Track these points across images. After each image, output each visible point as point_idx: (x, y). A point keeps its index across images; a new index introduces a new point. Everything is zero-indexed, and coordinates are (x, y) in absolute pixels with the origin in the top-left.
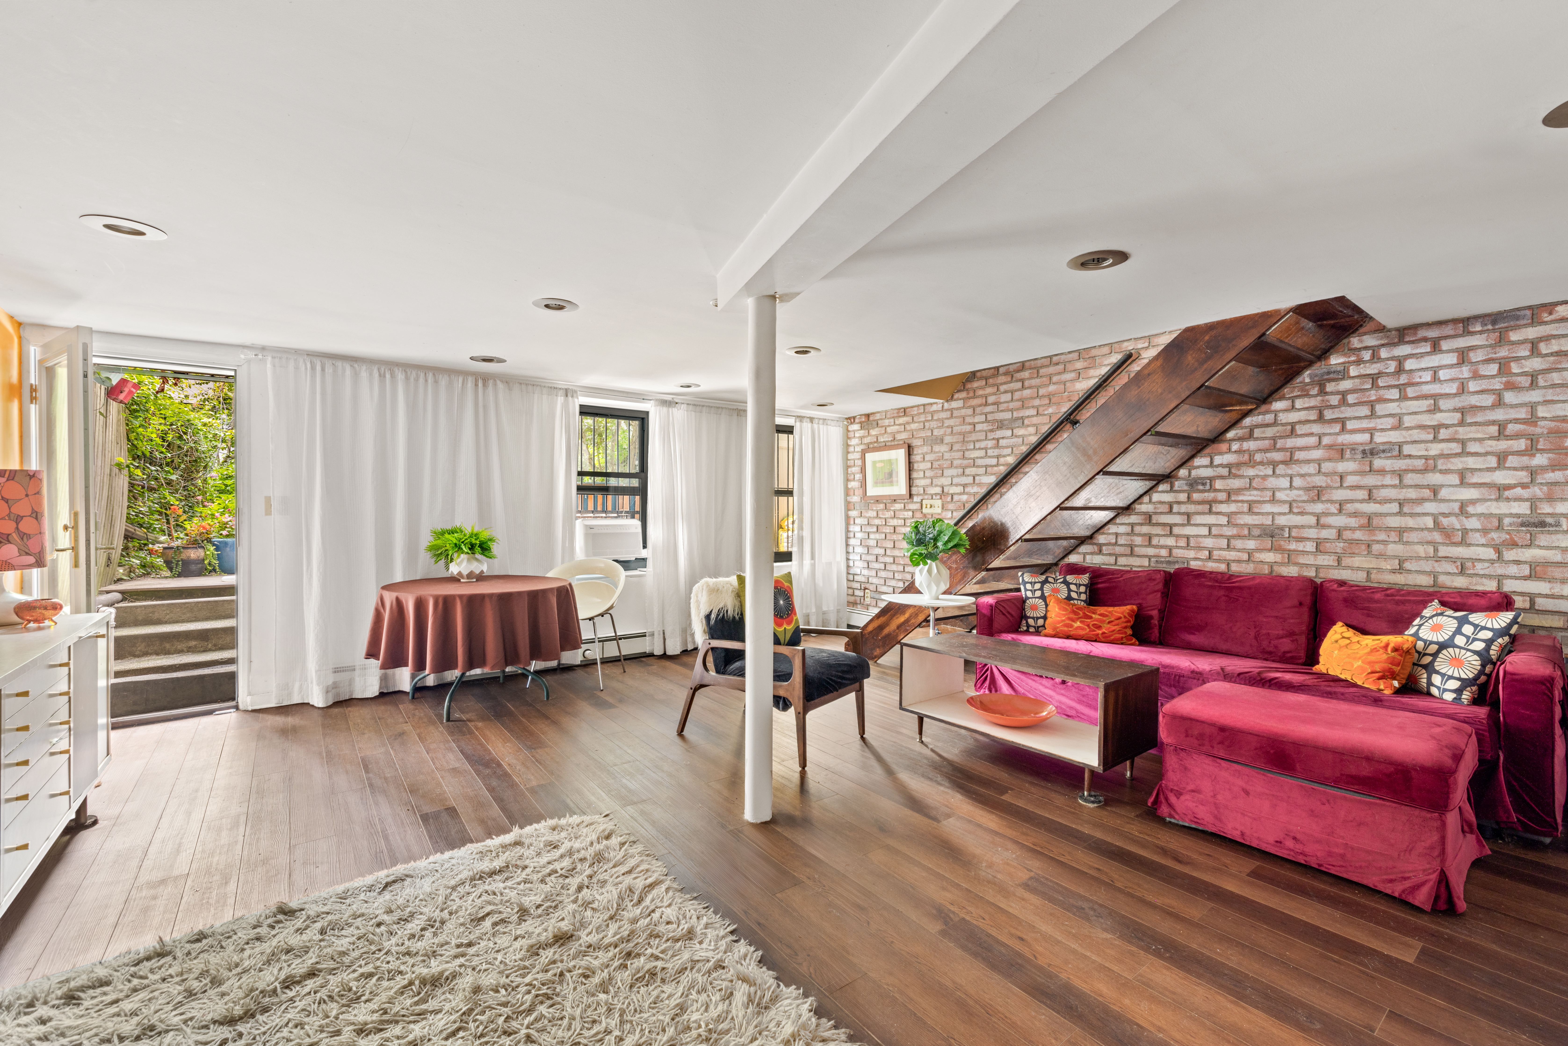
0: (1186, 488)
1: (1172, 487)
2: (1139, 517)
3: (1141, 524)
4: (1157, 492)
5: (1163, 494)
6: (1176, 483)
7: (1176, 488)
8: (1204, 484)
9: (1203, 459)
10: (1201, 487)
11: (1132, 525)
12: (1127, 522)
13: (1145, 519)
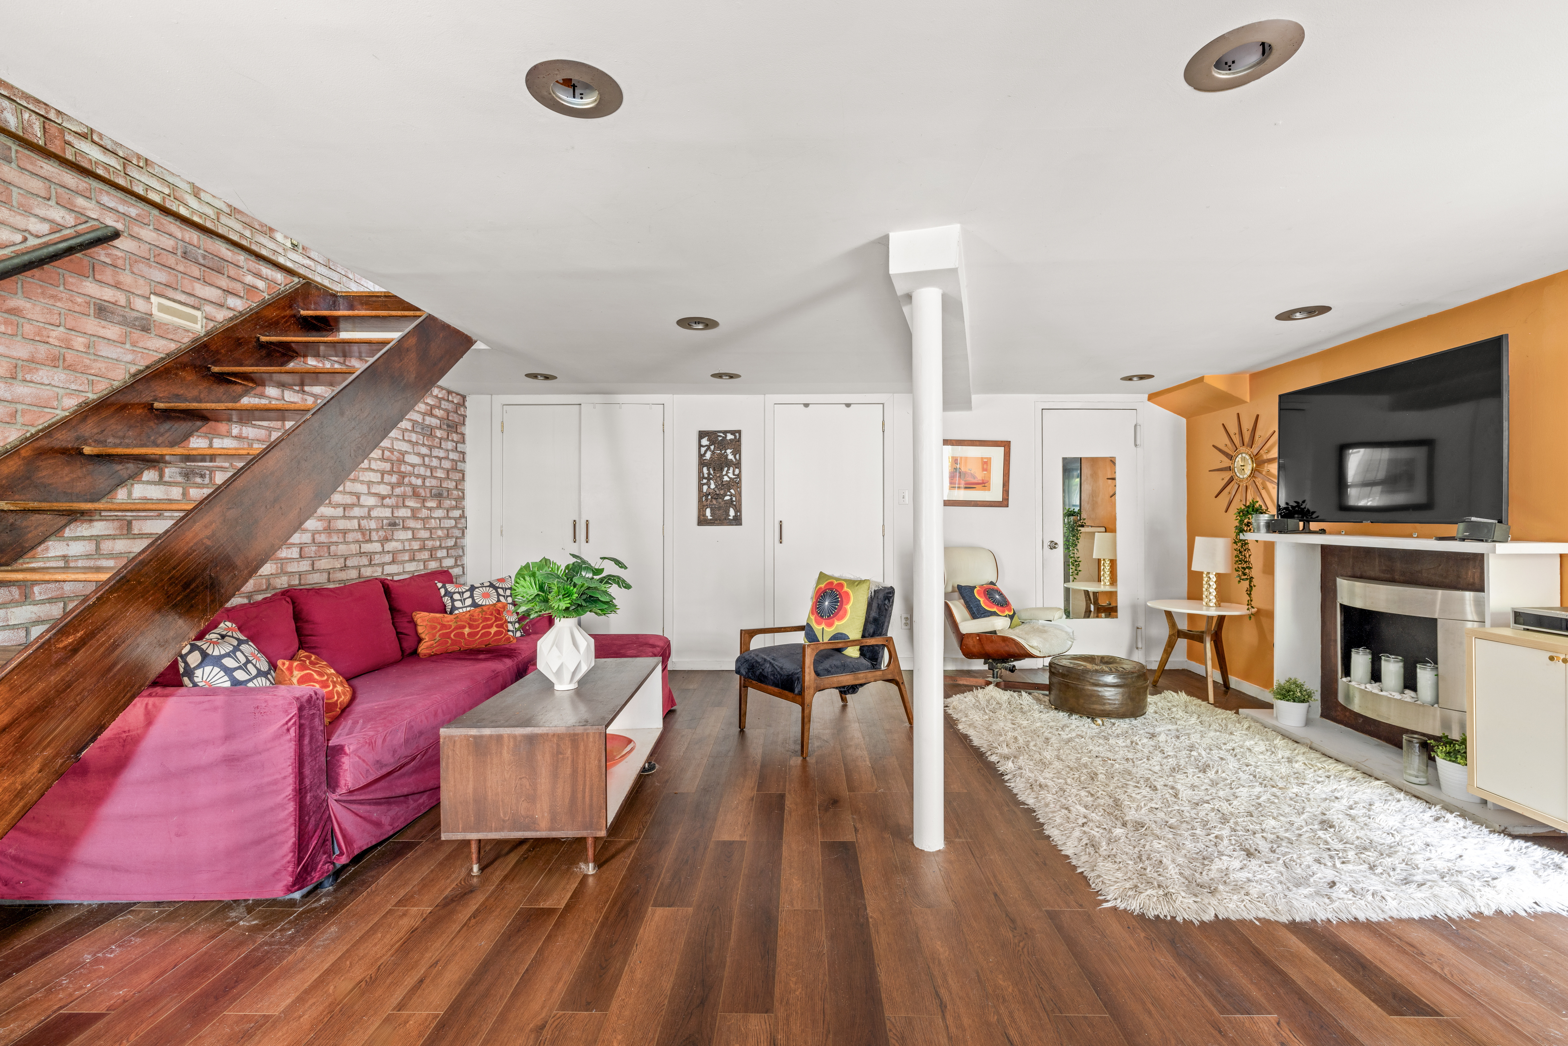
0: (180, 479)
1: (161, 476)
2: (110, 524)
3: (112, 537)
4: (141, 482)
5: (149, 487)
6: (167, 470)
7: (166, 478)
8: (202, 476)
9: (200, 440)
10: (198, 480)
11: (97, 540)
12: (86, 533)
13: (121, 528)
